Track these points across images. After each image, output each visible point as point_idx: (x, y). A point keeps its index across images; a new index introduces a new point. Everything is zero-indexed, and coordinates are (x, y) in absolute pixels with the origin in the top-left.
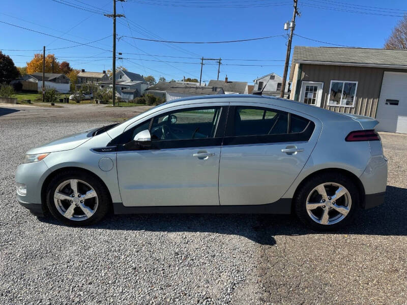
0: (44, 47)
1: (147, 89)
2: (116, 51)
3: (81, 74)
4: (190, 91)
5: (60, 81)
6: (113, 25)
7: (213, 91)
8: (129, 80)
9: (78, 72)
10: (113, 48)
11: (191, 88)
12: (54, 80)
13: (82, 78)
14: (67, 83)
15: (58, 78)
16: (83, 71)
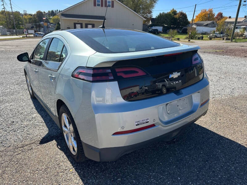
0: (196, 5)
3: (228, 20)
5: (210, 26)
9: (226, 18)
12: (207, 25)
13: (228, 23)
14: (215, 27)
15: (210, 24)
16: (230, 17)
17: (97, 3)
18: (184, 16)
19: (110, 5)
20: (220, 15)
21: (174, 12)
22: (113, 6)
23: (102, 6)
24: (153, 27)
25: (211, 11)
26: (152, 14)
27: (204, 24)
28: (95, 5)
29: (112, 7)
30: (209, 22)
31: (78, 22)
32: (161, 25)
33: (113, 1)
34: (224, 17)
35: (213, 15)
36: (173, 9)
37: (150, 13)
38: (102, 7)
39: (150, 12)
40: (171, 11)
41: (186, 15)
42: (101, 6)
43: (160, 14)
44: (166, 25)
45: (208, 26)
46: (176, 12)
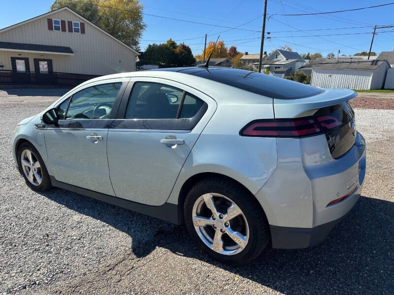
0: (206, 35)
1: (301, 68)
2: (265, 31)
3: (244, 57)
4: (340, 67)
5: (224, 65)
6: (264, 4)
7: (372, 65)
8: (285, 59)
9: (242, 55)
10: (262, 28)
11: (343, 62)
12: (220, 64)
13: (245, 61)
15: (223, 62)
16: (247, 54)
17: (54, 25)
18: (187, 50)
19: (79, 29)
20: (234, 49)
21: (173, 44)
22: (83, 31)
23: (64, 30)
24: (144, 66)
25: (222, 44)
26: (139, 45)
27: (215, 62)
28: (50, 28)
29: (81, 33)
30: (223, 60)
31: (20, 56)
32: (155, 63)
33: (83, 24)
34: (239, 53)
35: (225, 50)
36: (171, 39)
37: (135, 45)
38: (64, 33)
39: (136, 43)
40: (168, 42)
41: (190, 49)
42: (62, 30)
43: (150, 46)
44: (163, 64)
45: (222, 65)
46: (176, 44)
